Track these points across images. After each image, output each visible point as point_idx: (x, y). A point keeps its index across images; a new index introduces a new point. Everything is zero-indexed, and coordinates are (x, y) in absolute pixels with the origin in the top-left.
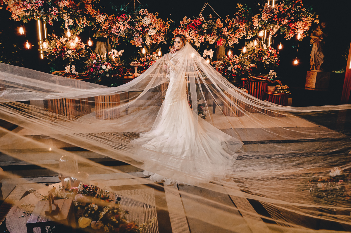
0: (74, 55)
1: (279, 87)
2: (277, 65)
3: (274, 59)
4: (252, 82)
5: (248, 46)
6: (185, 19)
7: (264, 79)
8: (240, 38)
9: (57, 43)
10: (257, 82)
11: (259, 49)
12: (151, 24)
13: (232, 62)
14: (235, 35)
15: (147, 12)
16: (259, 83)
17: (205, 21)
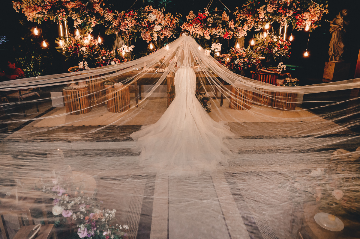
0: (88, 52)
1: (288, 80)
2: (289, 57)
3: (285, 51)
4: (261, 75)
5: (258, 38)
6: (191, 13)
7: (273, 71)
8: (248, 30)
9: (72, 40)
10: (266, 75)
11: (269, 41)
12: (156, 20)
13: (238, 56)
14: (242, 27)
15: (152, 8)
16: (267, 76)
17: (210, 15)
